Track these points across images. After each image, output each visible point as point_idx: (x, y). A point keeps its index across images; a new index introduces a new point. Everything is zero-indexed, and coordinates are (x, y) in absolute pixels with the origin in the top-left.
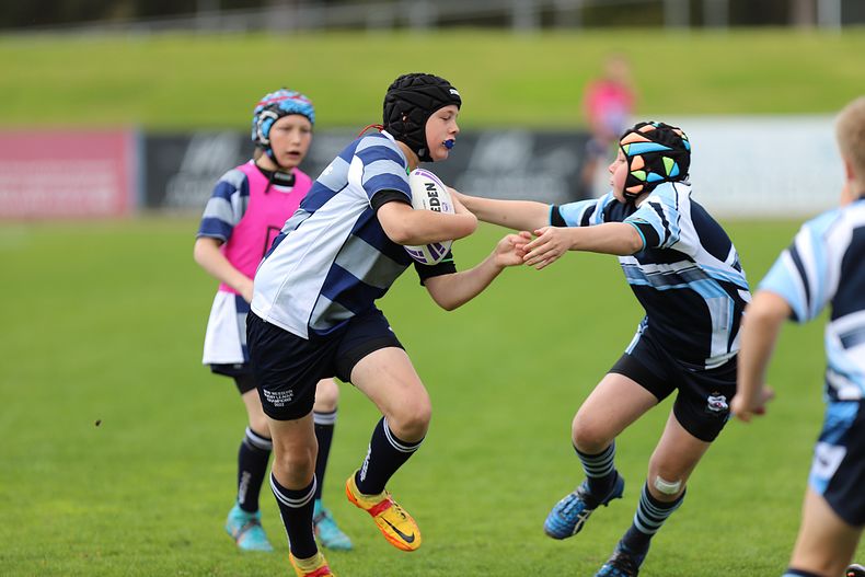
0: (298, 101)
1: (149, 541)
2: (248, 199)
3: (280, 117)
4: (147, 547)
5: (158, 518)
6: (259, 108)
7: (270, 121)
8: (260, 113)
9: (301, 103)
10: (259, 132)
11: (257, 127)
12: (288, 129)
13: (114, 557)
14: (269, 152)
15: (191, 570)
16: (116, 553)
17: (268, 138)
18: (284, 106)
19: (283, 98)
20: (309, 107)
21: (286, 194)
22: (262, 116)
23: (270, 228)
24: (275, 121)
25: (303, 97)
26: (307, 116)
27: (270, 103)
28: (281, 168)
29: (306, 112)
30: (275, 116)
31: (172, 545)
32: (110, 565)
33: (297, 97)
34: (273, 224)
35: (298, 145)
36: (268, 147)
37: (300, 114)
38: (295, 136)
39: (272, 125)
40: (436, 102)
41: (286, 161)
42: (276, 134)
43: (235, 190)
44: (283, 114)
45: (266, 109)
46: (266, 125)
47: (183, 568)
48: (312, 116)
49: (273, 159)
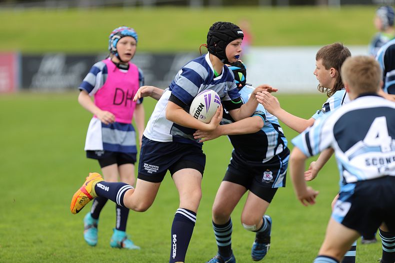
0: (130, 31)
1: (23, 241)
2: (107, 75)
3: (121, 37)
4: (23, 243)
5: (28, 230)
6: (112, 35)
7: (117, 40)
8: (112, 37)
9: (131, 32)
10: (112, 46)
11: (111, 43)
12: (125, 43)
13: (8, 248)
14: (117, 54)
15: (43, 254)
16: (9, 246)
17: (116, 48)
18: (123, 33)
19: (122, 29)
20: (135, 34)
21: (125, 73)
22: (113, 38)
23: (117, 89)
24: (119, 40)
25: (132, 29)
26: (134, 38)
27: (117, 32)
28: (122, 62)
29: (134, 36)
30: (119, 37)
31: (34, 242)
32: (6, 251)
33: (130, 29)
34: (119, 87)
35: (130, 50)
36: (116, 52)
37: (131, 36)
38: (128, 46)
39: (117, 42)
40: (230, 38)
41: (124, 58)
42: (120, 46)
43: (100, 71)
44: (123, 36)
45: (115, 35)
46: (115, 42)
47: (39, 253)
48: (136, 38)
49: (119, 57)
